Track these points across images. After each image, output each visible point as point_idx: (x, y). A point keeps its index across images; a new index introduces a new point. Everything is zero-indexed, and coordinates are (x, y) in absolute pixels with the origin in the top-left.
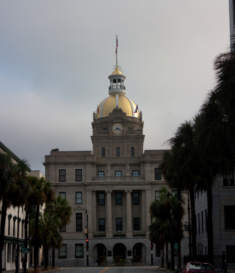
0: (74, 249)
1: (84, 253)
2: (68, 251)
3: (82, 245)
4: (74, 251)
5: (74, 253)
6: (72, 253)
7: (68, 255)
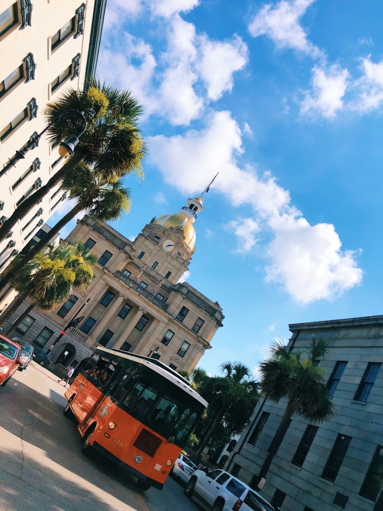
0: (40, 331)
1: (47, 343)
2: (30, 328)
3: (52, 333)
4: (38, 334)
5: (36, 336)
6: (33, 334)
7: (27, 333)
